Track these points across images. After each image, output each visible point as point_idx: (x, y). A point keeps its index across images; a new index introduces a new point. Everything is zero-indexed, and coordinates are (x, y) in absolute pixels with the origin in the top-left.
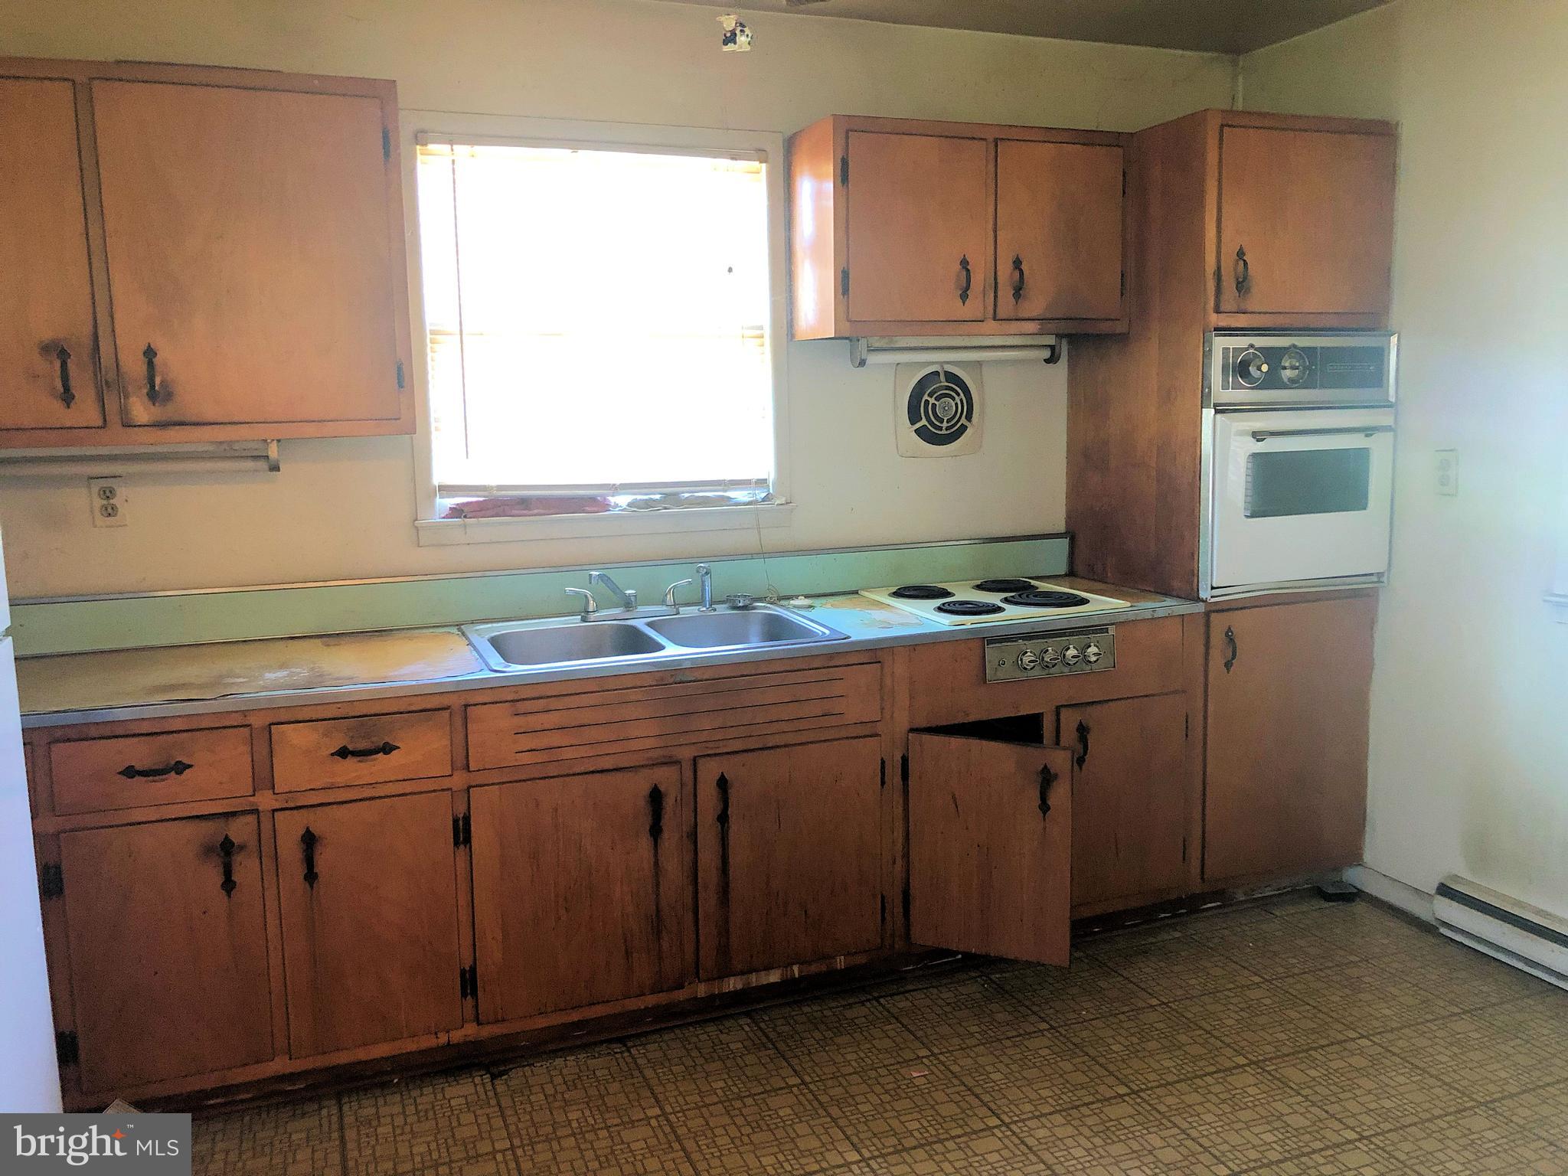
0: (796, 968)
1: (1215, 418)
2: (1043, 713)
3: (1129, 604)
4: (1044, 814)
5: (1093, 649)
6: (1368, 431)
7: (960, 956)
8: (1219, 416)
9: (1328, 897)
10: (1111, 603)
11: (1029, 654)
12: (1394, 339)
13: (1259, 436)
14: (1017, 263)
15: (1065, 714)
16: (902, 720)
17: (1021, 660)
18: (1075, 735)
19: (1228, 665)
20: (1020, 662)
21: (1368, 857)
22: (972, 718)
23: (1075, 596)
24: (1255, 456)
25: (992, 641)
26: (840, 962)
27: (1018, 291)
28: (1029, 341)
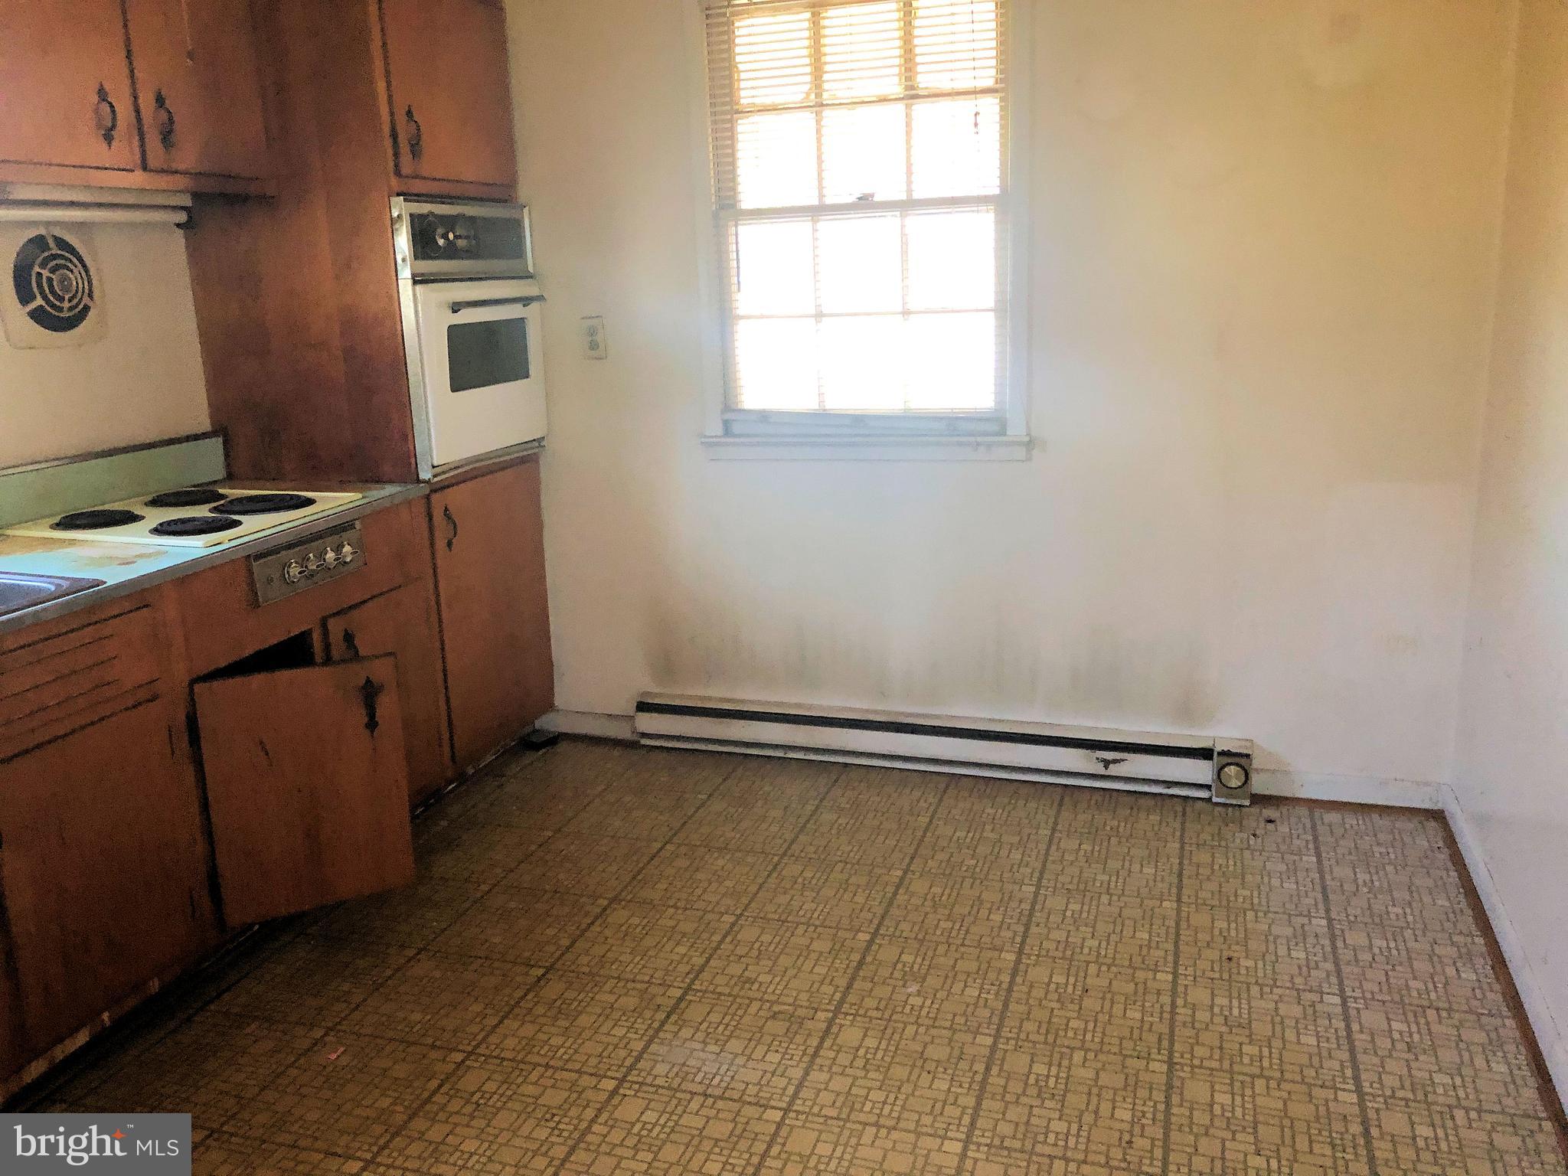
0: (106, 1016)
1: (414, 291)
2: (311, 629)
3: (360, 496)
4: (372, 732)
5: (347, 549)
6: (526, 301)
7: (257, 927)
8: (418, 287)
9: (536, 747)
10: (342, 498)
11: (294, 565)
12: (526, 210)
13: (456, 307)
14: (160, 100)
15: (332, 624)
16: (181, 672)
17: (288, 572)
18: (343, 646)
19: (449, 544)
20: (287, 576)
21: (558, 701)
22: (248, 651)
23: (299, 497)
24: (452, 330)
25: (259, 556)
26: (155, 985)
27: (167, 136)
28: (160, 200)
